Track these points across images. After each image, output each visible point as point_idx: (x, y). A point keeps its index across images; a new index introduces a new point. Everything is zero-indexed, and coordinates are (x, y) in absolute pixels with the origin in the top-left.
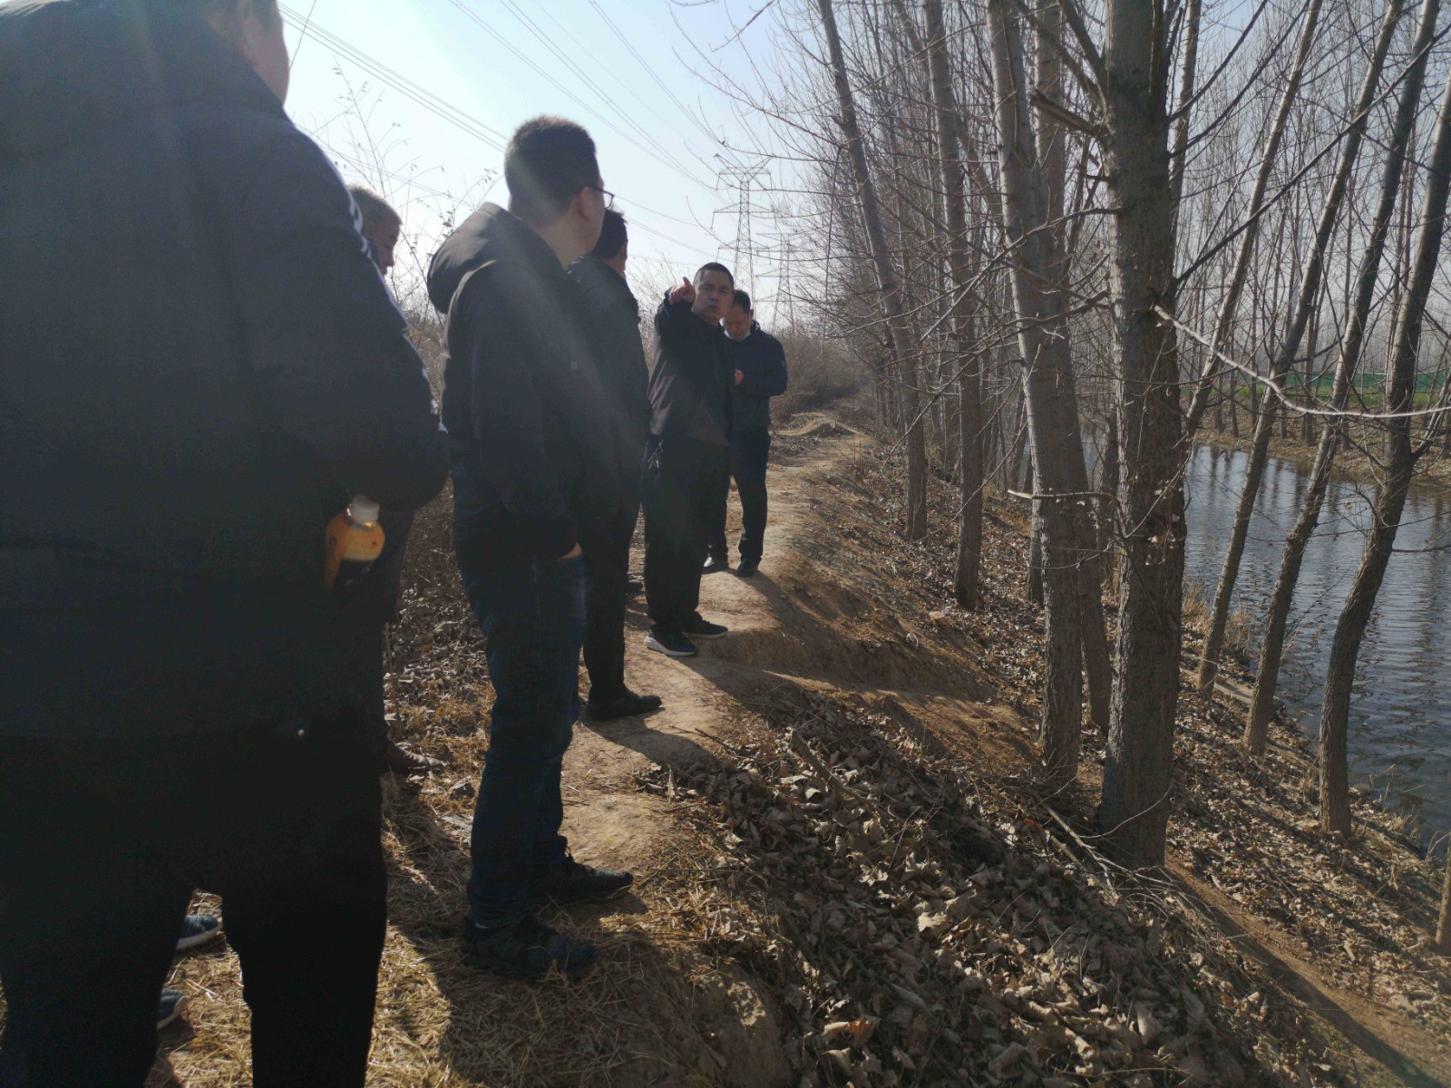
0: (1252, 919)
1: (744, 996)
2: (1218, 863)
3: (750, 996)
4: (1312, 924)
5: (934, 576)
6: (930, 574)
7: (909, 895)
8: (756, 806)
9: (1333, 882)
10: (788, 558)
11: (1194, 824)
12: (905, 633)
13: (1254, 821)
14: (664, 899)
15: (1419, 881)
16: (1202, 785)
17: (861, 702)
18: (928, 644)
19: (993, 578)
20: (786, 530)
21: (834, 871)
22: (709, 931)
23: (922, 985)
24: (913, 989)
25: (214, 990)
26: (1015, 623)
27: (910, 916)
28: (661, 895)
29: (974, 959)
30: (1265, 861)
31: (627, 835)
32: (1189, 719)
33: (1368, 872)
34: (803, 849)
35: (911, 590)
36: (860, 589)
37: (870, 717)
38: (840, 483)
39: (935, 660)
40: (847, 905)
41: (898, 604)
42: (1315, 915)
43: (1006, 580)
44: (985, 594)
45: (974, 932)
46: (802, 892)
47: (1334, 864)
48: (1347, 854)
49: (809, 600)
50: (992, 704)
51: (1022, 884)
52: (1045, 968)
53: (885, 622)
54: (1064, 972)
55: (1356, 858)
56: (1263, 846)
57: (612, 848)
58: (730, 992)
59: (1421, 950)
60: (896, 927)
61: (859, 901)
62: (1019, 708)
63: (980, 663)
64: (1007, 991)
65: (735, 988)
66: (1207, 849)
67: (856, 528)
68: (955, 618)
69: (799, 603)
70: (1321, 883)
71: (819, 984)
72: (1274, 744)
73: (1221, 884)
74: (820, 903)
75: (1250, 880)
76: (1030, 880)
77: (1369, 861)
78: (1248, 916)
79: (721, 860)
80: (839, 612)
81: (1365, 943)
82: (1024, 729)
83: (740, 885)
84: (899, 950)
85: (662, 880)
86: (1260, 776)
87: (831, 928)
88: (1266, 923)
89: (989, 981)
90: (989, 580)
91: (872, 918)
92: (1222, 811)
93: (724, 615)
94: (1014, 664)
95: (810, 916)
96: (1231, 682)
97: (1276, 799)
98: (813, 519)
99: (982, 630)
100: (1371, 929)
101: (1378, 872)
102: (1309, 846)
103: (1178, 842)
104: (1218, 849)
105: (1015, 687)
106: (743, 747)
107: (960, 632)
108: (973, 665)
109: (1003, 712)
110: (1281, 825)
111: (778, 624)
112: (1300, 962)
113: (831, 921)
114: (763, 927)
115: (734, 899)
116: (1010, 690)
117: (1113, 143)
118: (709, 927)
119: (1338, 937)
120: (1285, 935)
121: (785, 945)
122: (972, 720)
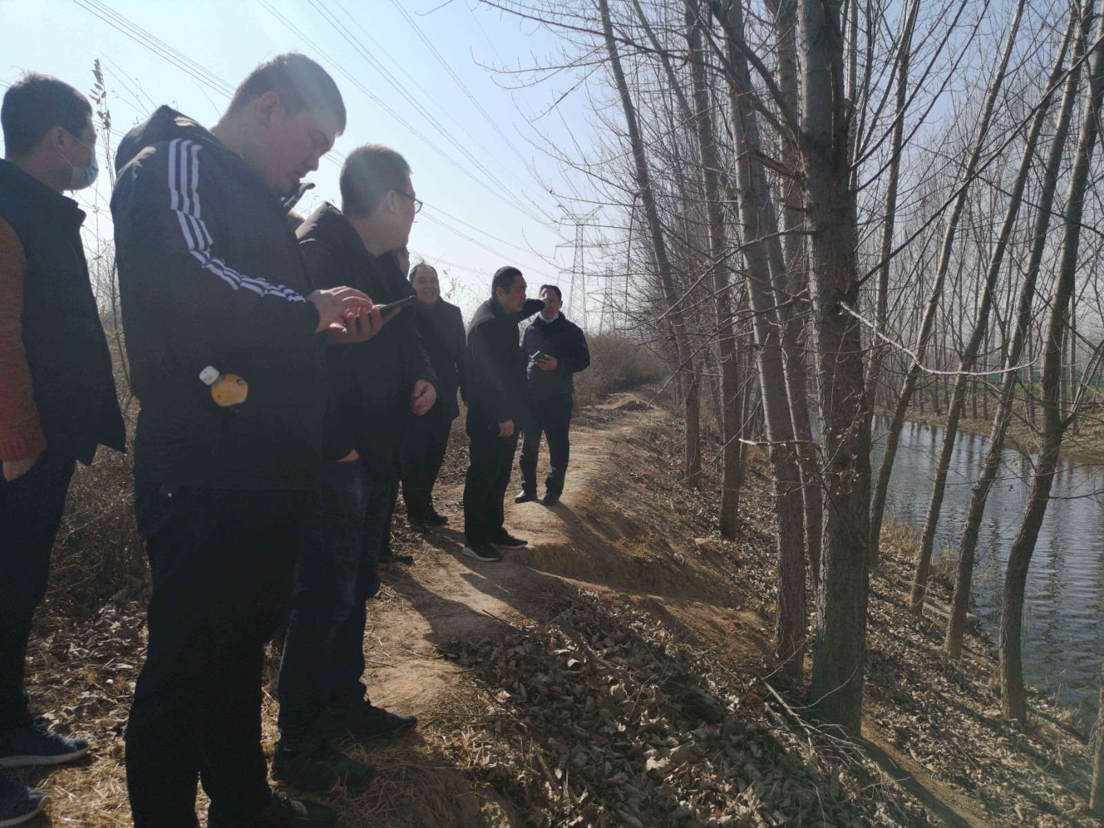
0: (941, 784)
1: (495, 812)
2: (915, 740)
3: (499, 813)
4: (989, 791)
5: (704, 513)
6: (701, 511)
7: (641, 743)
8: (527, 671)
9: (1009, 759)
10: (583, 493)
11: (898, 709)
12: (674, 553)
13: (949, 709)
14: (441, 738)
15: (1083, 761)
16: (908, 680)
17: (628, 601)
18: (692, 562)
19: (752, 517)
20: (586, 473)
21: (583, 723)
22: (472, 762)
23: (643, 813)
24: (636, 815)
25: (75, 794)
26: (766, 551)
27: (641, 759)
28: (439, 734)
29: (688, 794)
30: (955, 740)
31: (421, 689)
32: (902, 630)
33: (1040, 752)
34: (560, 705)
35: (682, 522)
36: (641, 519)
37: (633, 612)
38: (637, 443)
39: (697, 575)
40: (591, 749)
41: (671, 531)
42: (993, 783)
43: (763, 519)
44: (744, 529)
45: (690, 773)
46: (555, 738)
47: (1013, 745)
48: (1023, 737)
49: (598, 525)
50: (741, 610)
51: (734, 739)
52: (745, 803)
53: (657, 544)
54: (759, 806)
55: (1030, 741)
56: (955, 728)
57: (407, 698)
58: (483, 809)
59: (1078, 814)
60: (628, 768)
61: (601, 747)
62: (762, 614)
63: (733, 578)
64: (711, 819)
65: (488, 806)
66: (907, 729)
67: (644, 475)
68: (716, 544)
69: (590, 527)
70: (1000, 759)
71: (559, 808)
72: (970, 651)
73: (917, 756)
74: (569, 747)
75: (939, 753)
76: (741, 736)
77: (1041, 743)
78: (937, 782)
79: (491, 709)
80: (621, 535)
81: (1032, 807)
82: (763, 629)
83: (504, 730)
84: (629, 785)
85: (442, 722)
86: (956, 675)
87: (575, 765)
88: (952, 788)
89: (698, 811)
90: (749, 518)
91: (610, 760)
92: (923, 700)
93: (528, 532)
94: (760, 580)
95: (559, 755)
96: (938, 602)
97: (968, 694)
98: (611, 467)
99: (737, 555)
100: (1038, 796)
101: (1048, 753)
102: (992, 731)
103: (884, 722)
104: (917, 729)
105: (760, 598)
106: (524, 628)
107: (719, 555)
108: (727, 580)
109: (749, 617)
110: (971, 713)
111: (570, 541)
112: (977, 820)
113: (577, 760)
114: (517, 761)
115: (498, 741)
116: (756, 600)
117: (809, 185)
118: (473, 758)
119: (1010, 802)
120: (967, 798)
121: (535, 776)
122: (722, 621)
